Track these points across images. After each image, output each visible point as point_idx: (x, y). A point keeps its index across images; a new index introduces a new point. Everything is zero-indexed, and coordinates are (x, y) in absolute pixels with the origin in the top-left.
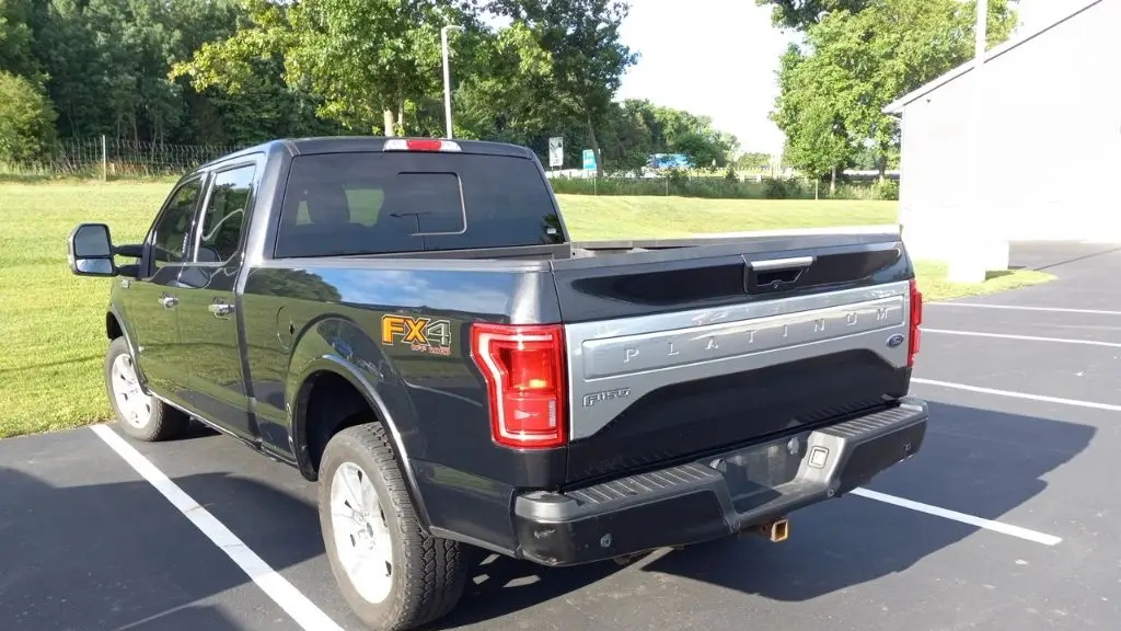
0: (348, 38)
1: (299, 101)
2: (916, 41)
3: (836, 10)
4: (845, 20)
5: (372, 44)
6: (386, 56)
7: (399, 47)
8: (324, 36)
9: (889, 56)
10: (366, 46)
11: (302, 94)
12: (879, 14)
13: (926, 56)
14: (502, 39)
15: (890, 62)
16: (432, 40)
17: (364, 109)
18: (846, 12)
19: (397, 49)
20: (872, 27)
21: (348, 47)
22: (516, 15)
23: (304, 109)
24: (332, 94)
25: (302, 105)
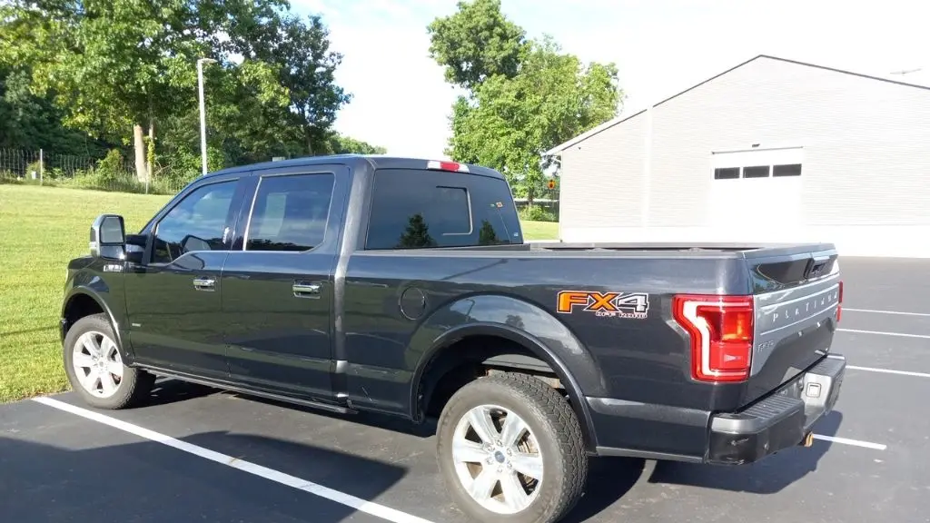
0: (106, 60)
1: (17, 109)
2: (554, 102)
3: (495, 75)
4: (502, 82)
5: (129, 67)
6: (143, 77)
7: (153, 72)
8: (81, 56)
9: (536, 112)
10: (124, 68)
11: (21, 103)
12: (528, 81)
13: (562, 114)
14: (247, 74)
15: (537, 117)
16: (186, 68)
17: (110, 123)
18: (503, 76)
19: (152, 74)
20: (522, 89)
21: (106, 69)
22: (247, 54)
23: (22, 117)
24: (78, 106)
25: (21, 113)
